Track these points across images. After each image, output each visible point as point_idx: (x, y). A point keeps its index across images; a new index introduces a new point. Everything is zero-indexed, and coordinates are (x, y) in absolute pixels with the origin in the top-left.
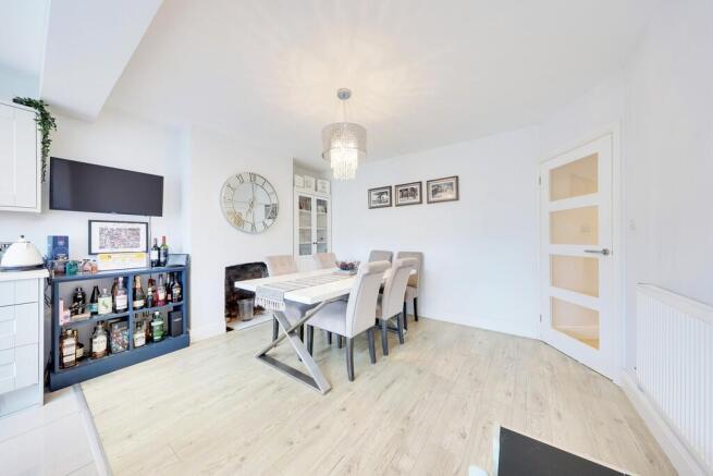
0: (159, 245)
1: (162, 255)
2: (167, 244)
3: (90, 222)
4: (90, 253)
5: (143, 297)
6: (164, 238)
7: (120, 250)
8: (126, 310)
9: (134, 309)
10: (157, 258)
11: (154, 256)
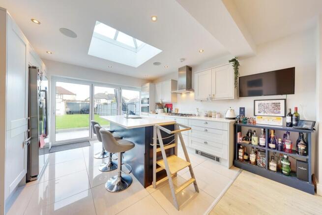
0: (292, 113)
1: (294, 120)
2: (298, 112)
3: (255, 101)
4: (255, 115)
5: (274, 143)
6: (296, 109)
7: (268, 114)
8: (265, 146)
9: (269, 148)
10: (290, 121)
11: (288, 119)
